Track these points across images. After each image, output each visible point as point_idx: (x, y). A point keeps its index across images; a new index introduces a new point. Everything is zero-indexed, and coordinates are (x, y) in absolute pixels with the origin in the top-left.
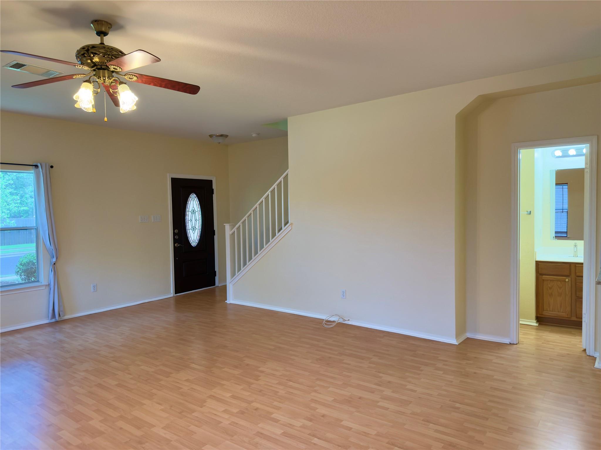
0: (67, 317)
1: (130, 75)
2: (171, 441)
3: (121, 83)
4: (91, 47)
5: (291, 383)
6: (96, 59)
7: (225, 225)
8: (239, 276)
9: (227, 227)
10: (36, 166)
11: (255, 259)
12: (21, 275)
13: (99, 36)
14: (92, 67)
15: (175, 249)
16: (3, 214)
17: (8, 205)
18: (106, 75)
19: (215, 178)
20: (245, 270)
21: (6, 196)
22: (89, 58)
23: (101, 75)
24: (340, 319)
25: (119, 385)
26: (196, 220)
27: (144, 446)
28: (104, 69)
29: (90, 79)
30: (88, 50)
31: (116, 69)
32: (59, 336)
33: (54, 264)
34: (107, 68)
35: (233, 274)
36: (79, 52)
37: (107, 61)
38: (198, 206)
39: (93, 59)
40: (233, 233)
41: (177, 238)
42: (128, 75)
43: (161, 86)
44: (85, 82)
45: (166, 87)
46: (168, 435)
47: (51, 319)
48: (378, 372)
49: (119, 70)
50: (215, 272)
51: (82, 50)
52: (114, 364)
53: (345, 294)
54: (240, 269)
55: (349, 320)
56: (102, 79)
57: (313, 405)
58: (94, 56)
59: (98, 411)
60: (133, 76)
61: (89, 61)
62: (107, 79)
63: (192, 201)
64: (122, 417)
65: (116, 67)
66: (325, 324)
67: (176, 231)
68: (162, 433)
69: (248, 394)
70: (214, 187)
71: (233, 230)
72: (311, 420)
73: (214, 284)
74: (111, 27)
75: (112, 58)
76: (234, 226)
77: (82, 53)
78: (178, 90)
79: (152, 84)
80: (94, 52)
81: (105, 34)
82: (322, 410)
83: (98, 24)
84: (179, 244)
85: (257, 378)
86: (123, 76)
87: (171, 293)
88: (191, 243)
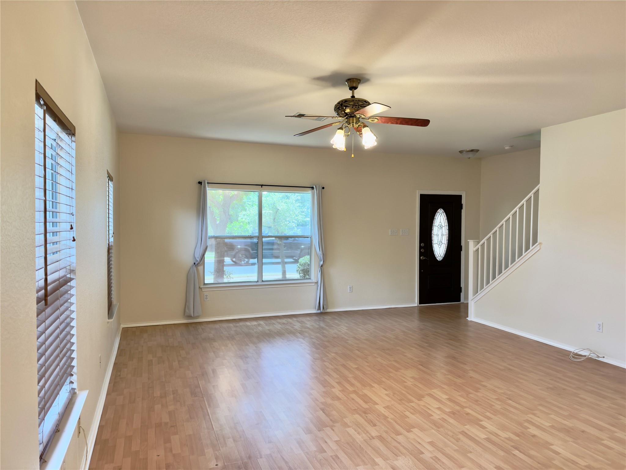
0: (329, 310)
1: (372, 118)
2: (388, 418)
3: (365, 126)
4: (344, 101)
5: (510, 402)
6: (348, 111)
7: (469, 241)
8: (481, 294)
9: (471, 243)
10: (313, 188)
11: (498, 278)
12: (300, 273)
13: (351, 90)
14: (345, 116)
15: (421, 261)
16: (293, 224)
17: (296, 216)
18: (355, 121)
19: (465, 193)
20: (487, 289)
21: (296, 209)
22: (343, 110)
23: (351, 122)
24: (591, 355)
25: (357, 369)
26: (443, 235)
27: (367, 415)
28: (353, 117)
29: (342, 126)
30: (342, 105)
31: (361, 116)
32: (322, 324)
33: (322, 266)
34: (355, 116)
35: (476, 292)
36: (336, 106)
37: (355, 110)
38: (445, 221)
39: (346, 110)
40: (478, 250)
41: (423, 251)
42: (371, 118)
43: (397, 123)
44: (338, 129)
45: (401, 123)
46: (386, 413)
47: (317, 310)
48: (619, 414)
49: (363, 116)
50: (461, 288)
51: (338, 105)
52: (357, 352)
53: (601, 327)
54: (483, 288)
55: (604, 357)
56: (351, 125)
57: (526, 424)
58: (346, 108)
59: (339, 383)
60: (375, 119)
61: (343, 112)
62: (355, 124)
63: (439, 216)
64: (355, 392)
65: (361, 115)
66: (573, 357)
67: (422, 245)
68: (383, 410)
69: (464, 400)
70: (464, 202)
71: (477, 247)
72: (518, 435)
73: (459, 300)
74: (360, 82)
75: (359, 108)
76: (478, 243)
77: (338, 107)
78: (411, 125)
79: (390, 123)
80: (346, 105)
81: (356, 88)
82: (533, 431)
83: (350, 82)
84: (424, 257)
85: (477, 390)
86: (367, 119)
87: (416, 302)
88: (436, 257)
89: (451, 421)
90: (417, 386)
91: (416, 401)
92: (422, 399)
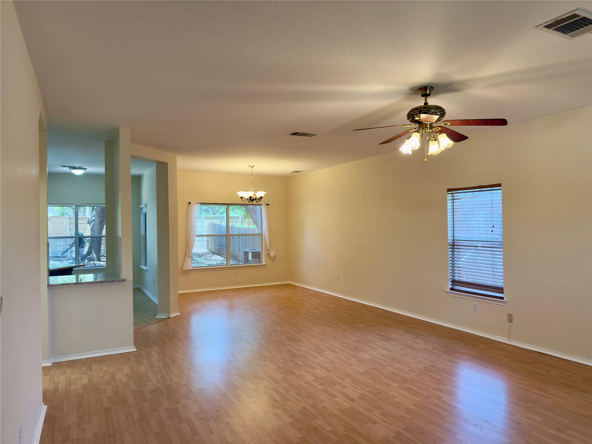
2: (385, 378)
27: (401, 378)
46: (388, 381)
68: (392, 383)
69: (320, 397)
85: (303, 410)
89: (337, 379)
90: (367, 410)
91: (365, 393)
92: (360, 395)
